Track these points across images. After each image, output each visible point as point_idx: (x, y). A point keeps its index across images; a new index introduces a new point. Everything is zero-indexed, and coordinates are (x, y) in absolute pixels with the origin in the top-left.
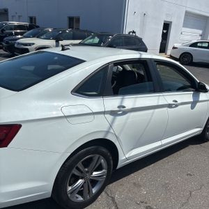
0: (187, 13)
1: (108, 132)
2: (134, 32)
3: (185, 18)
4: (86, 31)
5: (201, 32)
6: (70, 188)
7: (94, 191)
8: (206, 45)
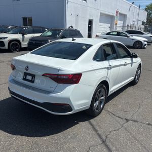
0: (101, 14)
1: (107, 77)
2: (72, 27)
3: (100, 17)
4: (40, 27)
5: (109, 25)
6: (95, 105)
7: (102, 106)
8: (116, 33)
